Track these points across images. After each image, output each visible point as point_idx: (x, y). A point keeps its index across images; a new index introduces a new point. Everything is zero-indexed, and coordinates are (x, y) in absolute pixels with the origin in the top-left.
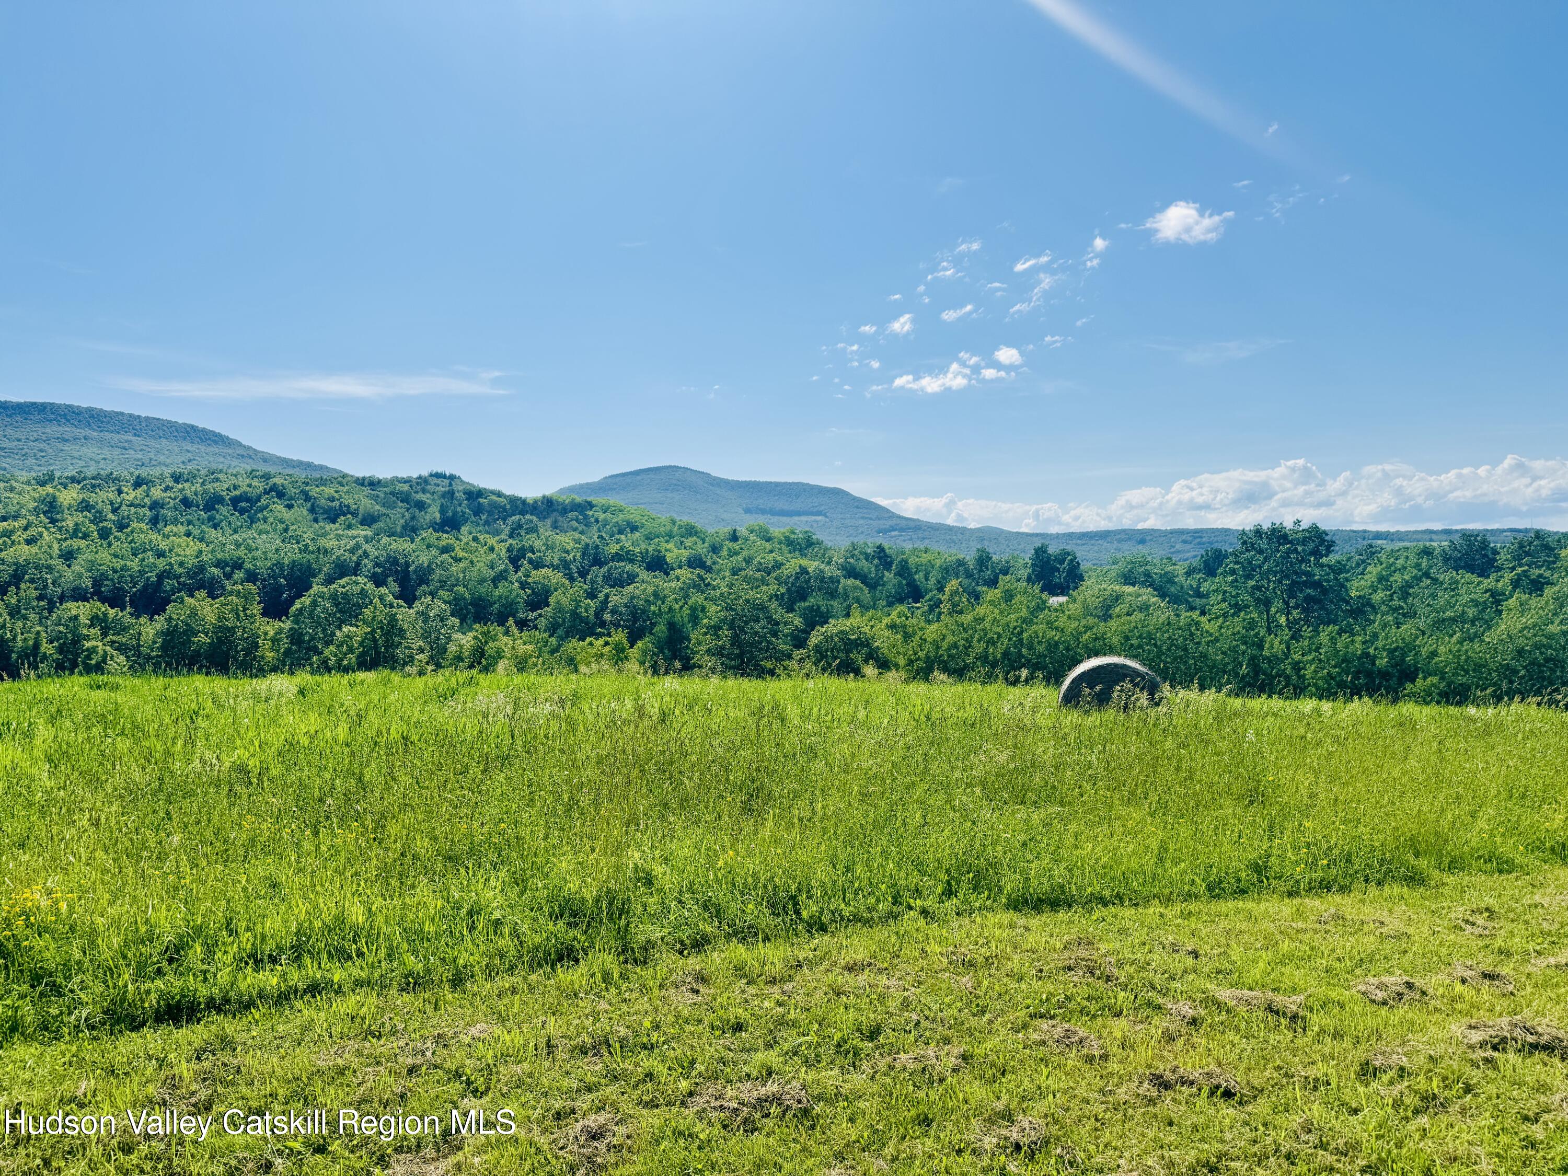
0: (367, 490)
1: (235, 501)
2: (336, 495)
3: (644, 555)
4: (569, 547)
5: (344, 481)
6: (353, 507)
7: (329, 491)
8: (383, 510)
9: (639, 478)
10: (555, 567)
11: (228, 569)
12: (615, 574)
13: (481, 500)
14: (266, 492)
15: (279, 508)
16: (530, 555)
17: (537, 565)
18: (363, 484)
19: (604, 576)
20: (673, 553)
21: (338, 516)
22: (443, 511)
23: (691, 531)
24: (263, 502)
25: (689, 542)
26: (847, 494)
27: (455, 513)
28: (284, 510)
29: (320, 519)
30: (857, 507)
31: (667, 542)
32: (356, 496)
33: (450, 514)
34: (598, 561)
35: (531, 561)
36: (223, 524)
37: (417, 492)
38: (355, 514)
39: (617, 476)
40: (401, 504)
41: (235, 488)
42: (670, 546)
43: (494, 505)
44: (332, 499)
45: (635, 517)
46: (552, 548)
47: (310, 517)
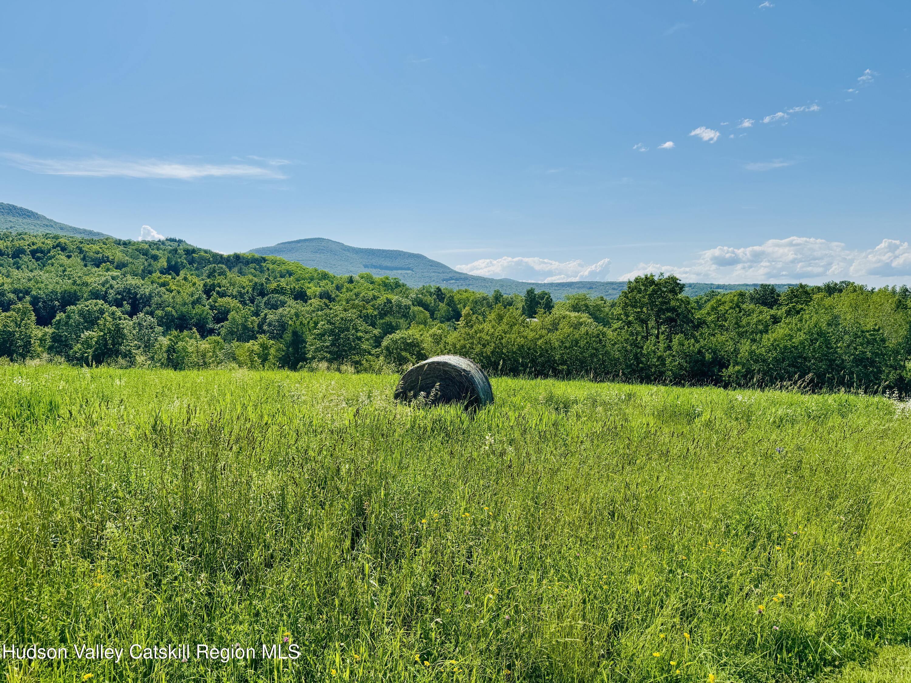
0: (122, 248)
1: (33, 253)
2: (100, 250)
3: (292, 291)
4: (245, 285)
5: (107, 242)
6: (111, 258)
7: (96, 247)
8: (131, 260)
9: (299, 245)
10: (233, 297)
11: (21, 295)
12: (273, 301)
13: (194, 255)
14: (54, 247)
15: (62, 258)
16: (218, 289)
17: (222, 295)
18: (119, 244)
19: (265, 303)
20: (312, 289)
21: (101, 263)
22: (169, 261)
23: (325, 276)
24: (52, 253)
25: (322, 283)
26: (425, 258)
27: (176, 263)
28: (65, 259)
29: (89, 264)
30: (431, 266)
31: (309, 283)
32: (113, 251)
33: (173, 263)
34: (262, 294)
35: (218, 293)
36: (23, 267)
37: (153, 249)
38: (112, 262)
39: (286, 243)
40: (142, 256)
41: (33, 244)
42: (311, 285)
43: (202, 258)
44: (98, 253)
45: (292, 268)
46: (234, 285)
47: (82, 263)
